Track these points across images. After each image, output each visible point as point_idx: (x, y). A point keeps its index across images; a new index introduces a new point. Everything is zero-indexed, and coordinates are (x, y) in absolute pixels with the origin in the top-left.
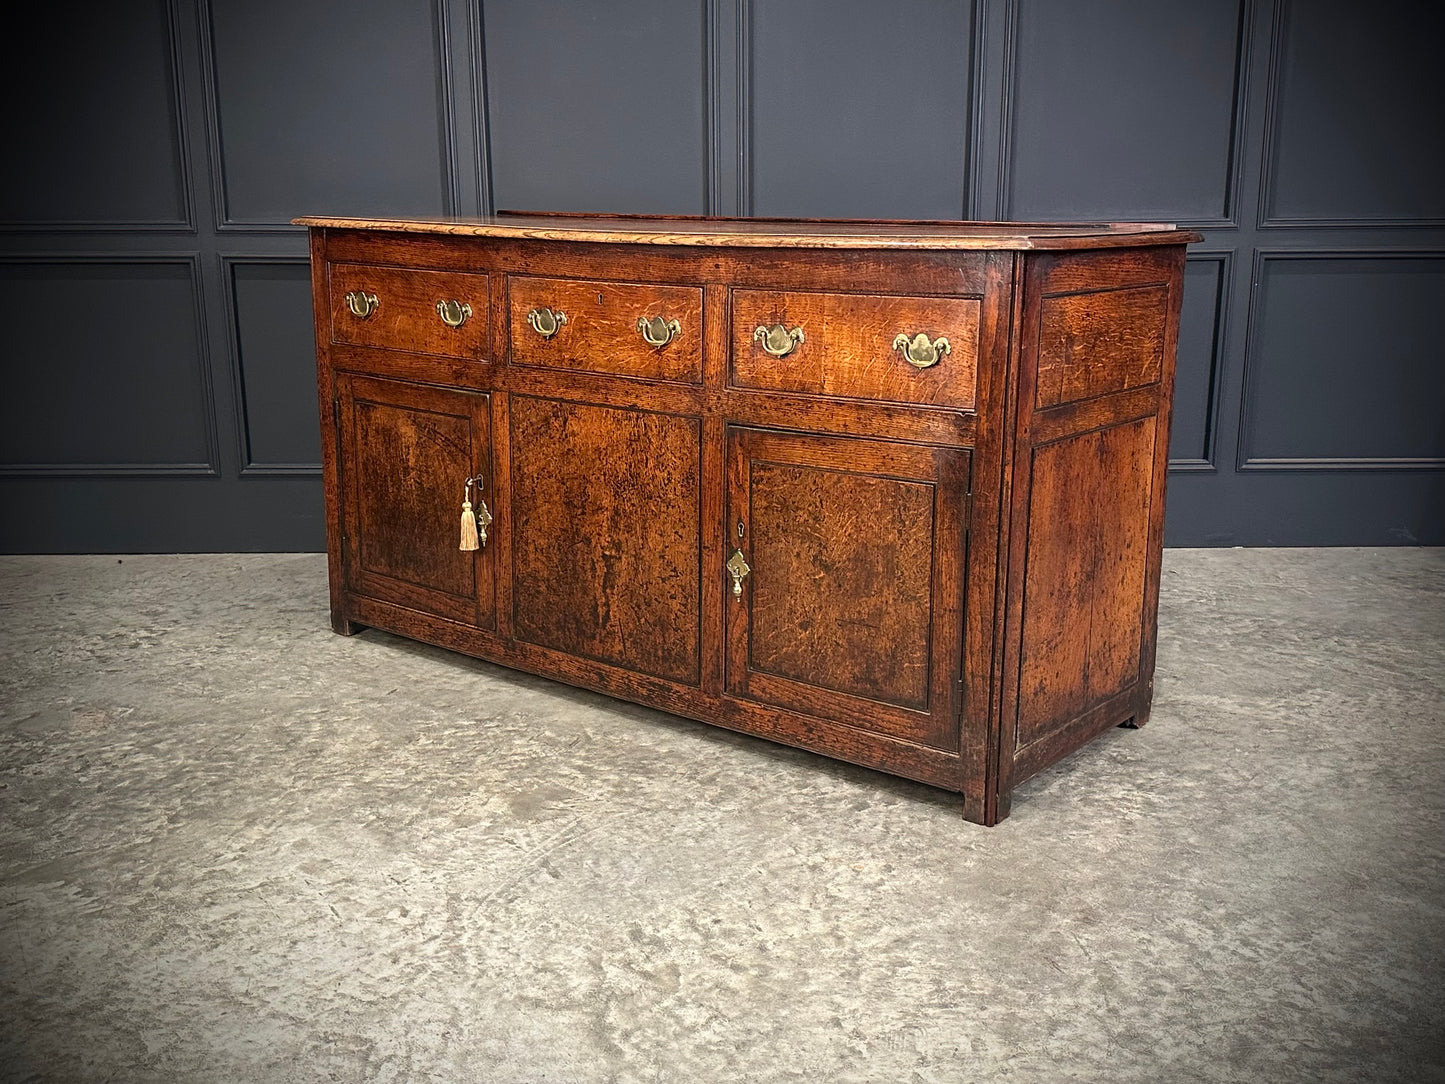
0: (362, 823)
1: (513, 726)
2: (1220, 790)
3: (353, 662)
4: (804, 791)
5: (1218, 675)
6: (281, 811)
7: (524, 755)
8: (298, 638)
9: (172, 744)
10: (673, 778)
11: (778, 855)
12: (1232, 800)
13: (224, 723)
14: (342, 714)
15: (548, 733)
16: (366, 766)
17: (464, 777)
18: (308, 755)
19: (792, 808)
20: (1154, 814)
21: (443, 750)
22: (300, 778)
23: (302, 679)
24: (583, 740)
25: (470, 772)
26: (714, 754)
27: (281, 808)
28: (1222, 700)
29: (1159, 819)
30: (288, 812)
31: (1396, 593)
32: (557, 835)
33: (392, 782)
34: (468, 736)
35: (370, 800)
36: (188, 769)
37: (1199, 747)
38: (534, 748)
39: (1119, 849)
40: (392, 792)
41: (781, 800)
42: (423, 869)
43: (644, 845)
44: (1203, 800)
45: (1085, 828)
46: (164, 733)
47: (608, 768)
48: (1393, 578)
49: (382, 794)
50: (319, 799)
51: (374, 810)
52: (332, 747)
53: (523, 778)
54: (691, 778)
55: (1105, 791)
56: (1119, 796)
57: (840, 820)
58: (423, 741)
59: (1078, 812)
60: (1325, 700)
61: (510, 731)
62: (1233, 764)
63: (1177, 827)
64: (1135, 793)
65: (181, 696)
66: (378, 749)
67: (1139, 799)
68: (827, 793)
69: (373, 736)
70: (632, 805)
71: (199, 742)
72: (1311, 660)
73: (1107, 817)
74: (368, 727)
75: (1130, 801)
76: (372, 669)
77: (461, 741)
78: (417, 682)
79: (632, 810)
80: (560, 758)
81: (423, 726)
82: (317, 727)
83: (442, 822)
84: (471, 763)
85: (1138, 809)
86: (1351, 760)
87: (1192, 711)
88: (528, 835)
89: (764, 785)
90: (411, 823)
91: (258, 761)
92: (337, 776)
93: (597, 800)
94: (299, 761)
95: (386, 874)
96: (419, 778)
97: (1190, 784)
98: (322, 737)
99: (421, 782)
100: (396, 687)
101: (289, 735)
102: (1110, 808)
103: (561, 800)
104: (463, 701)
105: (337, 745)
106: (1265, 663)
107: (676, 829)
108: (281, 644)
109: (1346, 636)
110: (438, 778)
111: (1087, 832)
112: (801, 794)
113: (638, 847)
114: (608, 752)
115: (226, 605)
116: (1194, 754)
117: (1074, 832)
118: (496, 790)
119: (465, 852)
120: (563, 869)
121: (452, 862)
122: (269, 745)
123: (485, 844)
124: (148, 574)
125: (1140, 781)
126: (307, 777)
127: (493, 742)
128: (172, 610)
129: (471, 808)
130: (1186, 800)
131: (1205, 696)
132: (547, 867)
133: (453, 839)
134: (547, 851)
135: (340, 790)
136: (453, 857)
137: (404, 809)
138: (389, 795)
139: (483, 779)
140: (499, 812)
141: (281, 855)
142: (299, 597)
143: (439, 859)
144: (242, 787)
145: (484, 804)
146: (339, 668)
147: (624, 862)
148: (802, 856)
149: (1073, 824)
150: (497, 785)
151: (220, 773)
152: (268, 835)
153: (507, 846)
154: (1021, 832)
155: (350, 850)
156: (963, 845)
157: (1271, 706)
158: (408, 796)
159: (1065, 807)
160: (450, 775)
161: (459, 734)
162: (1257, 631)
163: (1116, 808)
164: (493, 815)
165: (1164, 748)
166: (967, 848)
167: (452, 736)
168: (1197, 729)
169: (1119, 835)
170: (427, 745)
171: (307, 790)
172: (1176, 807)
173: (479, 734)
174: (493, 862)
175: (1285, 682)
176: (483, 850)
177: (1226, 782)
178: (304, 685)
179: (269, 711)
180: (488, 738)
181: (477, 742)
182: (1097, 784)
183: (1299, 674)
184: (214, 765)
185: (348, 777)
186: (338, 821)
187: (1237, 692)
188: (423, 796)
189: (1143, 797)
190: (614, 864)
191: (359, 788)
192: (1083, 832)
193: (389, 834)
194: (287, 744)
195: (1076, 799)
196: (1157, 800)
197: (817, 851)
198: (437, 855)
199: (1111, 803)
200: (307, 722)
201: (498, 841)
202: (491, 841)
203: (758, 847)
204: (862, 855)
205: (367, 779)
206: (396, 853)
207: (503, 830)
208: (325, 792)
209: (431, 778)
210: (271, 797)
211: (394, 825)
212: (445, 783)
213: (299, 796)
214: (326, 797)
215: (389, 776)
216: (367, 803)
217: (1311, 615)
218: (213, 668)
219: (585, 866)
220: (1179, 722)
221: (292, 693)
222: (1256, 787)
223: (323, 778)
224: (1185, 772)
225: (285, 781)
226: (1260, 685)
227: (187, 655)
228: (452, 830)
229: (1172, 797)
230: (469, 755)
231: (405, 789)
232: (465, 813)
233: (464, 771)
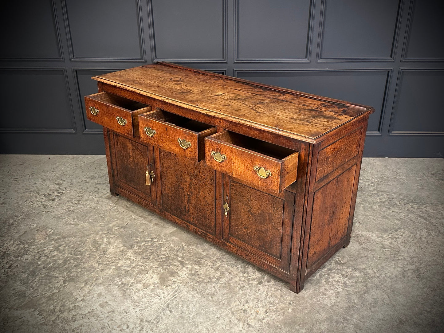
0: (117, 285)
1: (162, 241)
2: (367, 278)
3: (116, 209)
4: (244, 275)
6: (94, 279)
7: (164, 255)
8: (101, 197)
9: (64, 247)
10: (207, 268)
11: (235, 305)
12: (370, 283)
13: (79, 237)
15: (172, 245)
16: (119, 259)
17: (147, 265)
18: (103, 253)
19: (240, 283)
20: (346, 289)
21: (141, 252)
22: (100, 264)
23: (102, 217)
24: (181, 248)
26: (219, 256)
27: (94, 277)
28: (372, 234)
29: (347, 291)
30: (96, 280)
31: (432, 181)
32: (172, 293)
33: (126, 267)
34: (149, 245)
35: (120, 275)
36: (68, 259)
37: (362, 258)
38: (168, 252)
39: (334, 305)
40: (126, 271)
41: (237, 279)
42: (133, 307)
43: (197, 299)
44: (361, 282)
45: (325, 294)
46: (62, 242)
47: (188, 262)
48: (433, 174)
49: (123, 272)
50: (105, 274)
51: (120, 280)
52: (109, 250)
53: (163, 266)
54: (212, 267)
55: (333, 277)
56: (337, 280)
57: (254, 289)
58: (136, 248)
59: (324, 287)
60: (404, 235)
61: (161, 244)
62: (372, 265)
63: (352, 295)
64: (341, 278)
65: (67, 224)
66: (122, 251)
67: (342, 281)
68: (251, 276)
69: (121, 245)
70: (194, 279)
71: (72, 246)
72: (402, 215)
73: (333, 289)
74: (120, 241)
75: (339, 282)
76: (122, 213)
77: (146, 248)
78: (135, 220)
79: (194, 282)
80: (175, 257)
81: (136, 240)
82: (105, 240)
83: (140, 286)
84: (149, 259)
85: (341, 286)
86: (408, 264)
87: (363, 240)
88: (164, 293)
89: (233, 272)
90: (130, 286)
91: (88, 256)
92: (110, 263)
93: (184, 277)
94: (100, 256)
95: (123, 309)
96: (134, 265)
97: (358, 275)
98: (107, 245)
99: (134, 267)
100: (129, 222)
101: (97, 244)
102: (333, 285)
103: (174, 277)
104: (148, 228)
105: (111, 249)
107: (206, 292)
108: (96, 199)
109: (414, 203)
110: (139, 265)
112: (243, 276)
113: (195, 299)
114: (188, 254)
115: (80, 180)
116: (361, 261)
117: (322, 297)
118: (156, 272)
119: (145, 300)
120: (173, 309)
121: (142, 304)
122: (92, 248)
123: (151, 297)
124: (57, 164)
125: (344, 273)
126: (102, 264)
127: (155, 249)
128: (64, 183)
129: (148, 280)
130: (356, 282)
131: (368, 232)
132: (168, 308)
133: (142, 294)
134: (169, 300)
135: (111, 270)
136: (142, 302)
137: (129, 280)
138: (125, 273)
139: (152, 266)
140: (156, 282)
141: (94, 299)
142: (101, 177)
143: (138, 303)
144: (84, 268)
145: (152, 278)
146: (112, 212)
147: (190, 306)
148: (242, 305)
149: (322, 293)
150: (156, 269)
151: (77, 261)
152: (91, 290)
153: (158, 298)
154: (306, 296)
155: (113, 298)
156: (289, 302)
157: (387, 238)
158: (130, 274)
159: (320, 285)
160: (143, 264)
161: (146, 245)
162: (388, 200)
163: (335, 286)
164: (154, 283)
165: (352, 258)
166: (290, 303)
167: (144, 245)
168: (364, 248)
169: (335, 298)
170: (137, 249)
171: (102, 270)
172: (353, 286)
173: (152, 245)
174: (153, 305)
175: (392, 226)
176: (151, 299)
177: (369, 274)
178: (102, 220)
179: (92, 232)
180: (154, 247)
181: (151, 249)
182: (331, 274)
183: (397, 222)
184: (76, 257)
185: (114, 264)
186: (110, 284)
187: (377, 231)
188: (135, 273)
189: (343, 280)
190: (187, 307)
191: (117, 269)
192: (324, 297)
193: (124, 291)
194: (97, 248)
195: (324, 281)
196: (347, 282)
197: (246, 303)
198: (138, 301)
199: (334, 283)
200: (103, 238)
201: (155, 295)
202: (153, 295)
203: (229, 301)
204: (259, 305)
205: (119, 265)
206: (126, 299)
207: (157, 290)
208: (107, 271)
209: (137, 265)
210: (92, 273)
211: (126, 287)
212: (141, 268)
213: (100, 272)
214: (107, 273)
215: (125, 264)
216: (119, 276)
217: (405, 192)
218: (76, 211)
219: (179, 308)
220: (358, 245)
221: (98, 224)
222: (378, 276)
223: (107, 264)
224: (357, 269)
225: (96, 265)
226: (385, 227)
227: (69, 204)
228: (142, 290)
229: (352, 281)
230: (148, 255)
231: (130, 270)
232: (146, 282)
233: (147, 262)
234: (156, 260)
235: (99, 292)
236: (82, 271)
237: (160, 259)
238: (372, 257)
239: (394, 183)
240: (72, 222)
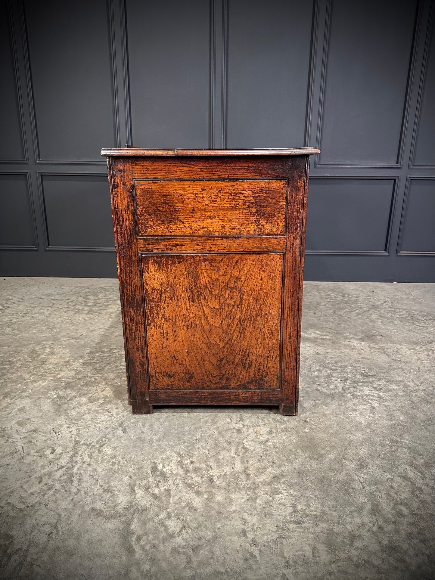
0: (50, 399)
2: (409, 391)
3: (71, 322)
5: (398, 335)
6: (20, 391)
8: (55, 311)
11: (223, 423)
12: (415, 396)
13: (14, 347)
14: (59, 345)
16: (61, 370)
17: (98, 377)
18: (40, 363)
20: (383, 403)
21: (93, 363)
22: (33, 375)
23: (50, 328)
25: (101, 374)
27: (20, 390)
28: (401, 346)
29: (386, 406)
30: (22, 392)
33: (68, 378)
34: (105, 356)
35: (57, 387)
37: (396, 369)
39: (372, 423)
40: (67, 383)
42: (68, 426)
44: (402, 396)
45: (355, 410)
49: (63, 384)
50: (37, 386)
51: (57, 392)
52: (50, 360)
53: (122, 377)
55: (362, 391)
56: (368, 393)
58: (87, 358)
59: (351, 402)
62: (411, 377)
63: (394, 410)
64: (374, 392)
65: (3, 335)
66: (68, 362)
69: (68, 355)
72: (431, 329)
73: (364, 404)
74: (67, 351)
75: (372, 396)
76: (77, 325)
77: (102, 359)
78: (92, 331)
81: (89, 351)
82: (48, 350)
83: (84, 400)
84: (103, 369)
85: (376, 400)
87: (390, 351)
88: (117, 408)
90: (69, 400)
91: (20, 366)
92: (48, 374)
94: (36, 366)
95: (52, 428)
96: (80, 376)
97: (396, 388)
98: (48, 355)
99: (80, 378)
100: (84, 333)
101: (36, 354)
102: (365, 400)
104: (107, 340)
105: (53, 359)
106: (414, 330)
108: (47, 313)
110: (87, 377)
111: (357, 413)
113: (163, 416)
115: (34, 297)
116: (395, 373)
117: (351, 413)
118: (110, 384)
119: (88, 417)
120: (128, 428)
121: (82, 422)
122: (27, 358)
123: (98, 413)
124: (12, 284)
125: (375, 386)
126: (36, 374)
127: (114, 359)
128: (14, 298)
129: (97, 393)
130: (395, 396)
131: (395, 345)
132: (121, 427)
133: (85, 409)
134: (124, 417)
135: (47, 381)
136: (83, 419)
137: (69, 393)
138: (65, 385)
139: (106, 378)
140: (108, 395)
141: (11, 414)
142: (61, 294)
143: (77, 420)
144: (9, 379)
145: (103, 391)
146: (65, 324)
147: (156, 424)
148: (233, 423)
149: (350, 408)
150: (111, 381)
151: (2, 371)
152: (10, 404)
153: (107, 414)
154: (328, 412)
155: (41, 413)
156: (304, 419)
157: (421, 350)
158: (73, 386)
159: (346, 399)
160: (93, 376)
161: (102, 355)
162: (409, 316)
163: (367, 400)
164: (105, 397)
165: (382, 369)
166: (305, 421)
167: (98, 356)
168: (394, 360)
169: (370, 415)
170: (88, 360)
171: (34, 381)
172: (392, 400)
173: (110, 356)
174: (99, 423)
175: (424, 339)
176: (96, 416)
177: (410, 387)
178: (50, 331)
179: (32, 342)
180: (113, 357)
181: (108, 359)
182: (358, 387)
183: (428, 335)
184: (2, 367)
185: (52, 375)
186: (41, 398)
187: (406, 343)
188: (79, 386)
189: (377, 394)
190: (151, 426)
191: (54, 381)
192: (355, 413)
193: (59, 405)
194: (34, 358)
195: (350, 395)
196: (383, 396)
197: (240, 421)
198: (76, 418)
199: (365, 397)
200: (45, 348)
201: (104, 411)
202: (101, 411)
203: (215, 418)
204: (260, 423)
205: (59, 376)
206: (60, 416)
207: (108, 405)
208: (40, 382)
209: (85, 377)
210: (18, 384)
211: (63, 401)
212: (90, 379)
213: (30, 384)
214: (40, 385)
215: (68, 375)
216: (55, 389)
217: (427, 310)
218: (19, 323)
219: (138, 426)
220: (387, 357)
221: (44, 334)
222: (423, 389)
223: (42, 375)
224: (393, 381)
225: (26, 376)
226: (415, 340)
227: (12, 317)
228: (86, 405)
229: (389, 394)
230: (104, 365)
231: (73, 382)
232: (94, 395)
233: (99, 373)
234: (112, 371)
235: (22, 406)
236: (5, 382)
237: (118, 370)
238: (408, 368)
239: (411, 302)
240: (10, 333)
